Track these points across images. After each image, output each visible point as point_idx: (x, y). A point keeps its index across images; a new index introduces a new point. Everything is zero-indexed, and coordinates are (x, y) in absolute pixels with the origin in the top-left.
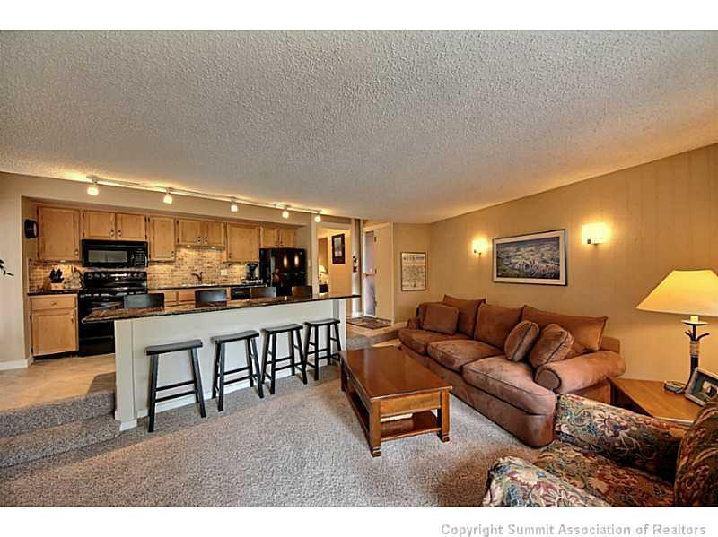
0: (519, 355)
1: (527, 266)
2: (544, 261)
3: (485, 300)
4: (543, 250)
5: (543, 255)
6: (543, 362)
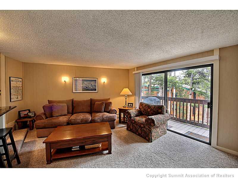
0: (103, 110)
1: (87, 87)
2: (92, 86)
3: (73, 99)
4: (92, 83)
5: (92, 84)
6: (110, 109)
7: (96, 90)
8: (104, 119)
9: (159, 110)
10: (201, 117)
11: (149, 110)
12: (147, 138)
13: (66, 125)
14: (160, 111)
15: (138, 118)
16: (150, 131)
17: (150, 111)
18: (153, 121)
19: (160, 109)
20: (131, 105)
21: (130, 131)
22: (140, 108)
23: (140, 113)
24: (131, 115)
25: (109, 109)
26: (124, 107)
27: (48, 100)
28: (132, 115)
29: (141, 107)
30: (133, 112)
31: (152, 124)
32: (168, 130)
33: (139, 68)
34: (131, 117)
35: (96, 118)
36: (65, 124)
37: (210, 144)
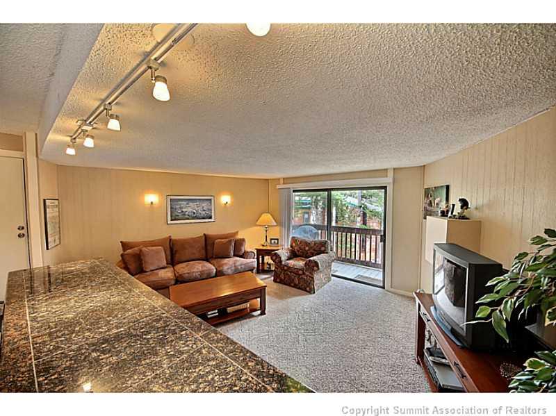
0: (232, 253)
1: (194, 213)
2: (204, 211)
3: (170, 236)
4: (203, 205)
5: (203, 207)
6: (243, 251)
7: (211, 218)
8: (238, 269)
9: (321, 248)
10: (373, 254)
11: (307, 248)
12: (308, 289)
13: (174, 285)
14: (323, 249)
15: (291, 263)
16: (313, 278)
17: (309, 250)
18: (316, 264)
19: (323, 246)
20: (276, 241)
21: (279, 282)
22: (291, 246)
23: (294, 255)
24: (280, 258)
25: (241, 250)
26: (263, 246)
27: (121, 242)
28: (283, 259)
29: (294, 244)
30: (284, 253)
31: (315, 268)
32: (333, 275)
33: (286, 180)
34: (281, 262)
35: (225, 268)
36: (173, 282)
37: (383, 287)
